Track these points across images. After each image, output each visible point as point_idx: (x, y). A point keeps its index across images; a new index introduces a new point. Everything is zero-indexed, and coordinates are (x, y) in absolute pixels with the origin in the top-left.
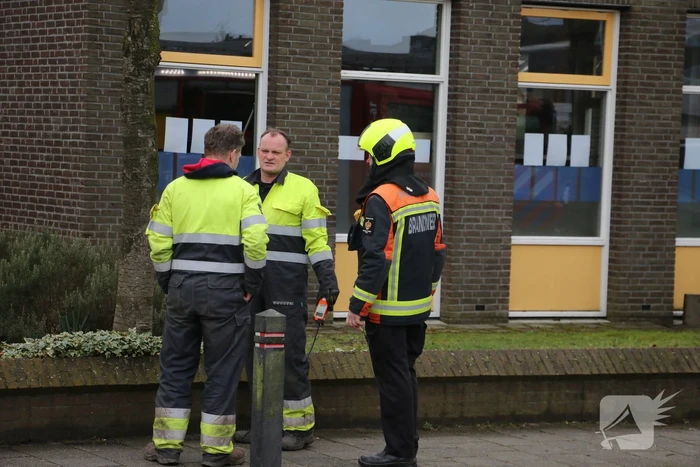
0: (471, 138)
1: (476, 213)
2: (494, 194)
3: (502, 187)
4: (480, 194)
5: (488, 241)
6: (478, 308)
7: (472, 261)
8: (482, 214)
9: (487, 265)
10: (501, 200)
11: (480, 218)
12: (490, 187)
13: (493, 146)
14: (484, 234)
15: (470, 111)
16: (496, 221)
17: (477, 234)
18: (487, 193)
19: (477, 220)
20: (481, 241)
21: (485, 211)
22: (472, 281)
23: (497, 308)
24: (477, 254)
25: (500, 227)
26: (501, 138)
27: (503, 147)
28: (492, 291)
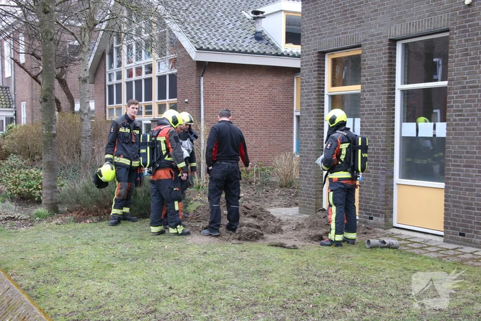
0: (455, 121)
1: (458, 170)
2: (470, 157)
3: (475, 153)
4: (461, 157)
5: (466, 190)
6: (461, 234)
7: (456, 202)
8: (462, 171)
9: (466, 206)
10: (475, 162)
11: (461, 173)
12: (467, 152)
13: (470, 125)
14: (465, 185)
15: (455, 102)
16: (472, 176)
17: (459, 184)
18: (465, 157)
19: (459, 175)
20: (461, 189)
21: (465, 169)
22: (456, 216)
23: (473, 237)
24: (459, 198)
25: (474, 181)
26: (474, 119)
27: (476, 125)
28: (469, 225)
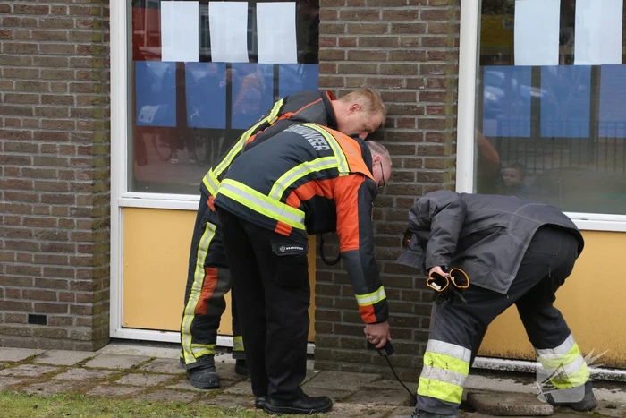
1: (22, 148)
2: (55, 113)
3: (71, 101)
4: (28, 112)
5: (47, 200)
6: (33, 319)
7: (19, 233)
8: (34, 149)
9: (47, 242)
10: (71, 126)
11: (32, 156)
12: (46, 99)
13: (50, 24)
14: (40, 187)
16: (62, 162)
17: (27, 186)
18: (40, 112)
19: (23, 161)
20: (33, 199)
21: (40, 143)
22: (20, 270)
23: (69, 322)
24: (27, 222)
25: (70, 175)
26: (62, 9)
27: (68, 26)
28: (58, 292)
